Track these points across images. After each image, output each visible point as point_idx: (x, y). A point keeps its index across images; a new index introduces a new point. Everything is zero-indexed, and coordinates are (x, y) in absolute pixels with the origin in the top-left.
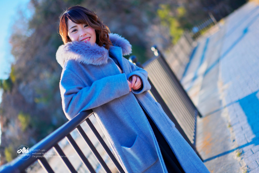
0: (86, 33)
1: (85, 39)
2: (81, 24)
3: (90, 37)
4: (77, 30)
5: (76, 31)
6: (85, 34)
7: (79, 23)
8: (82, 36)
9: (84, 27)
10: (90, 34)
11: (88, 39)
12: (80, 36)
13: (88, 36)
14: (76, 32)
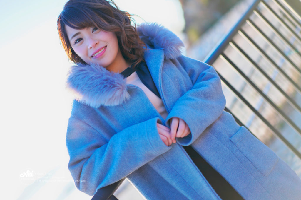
0: (97, 42)
1: (98, 51)
2: (86, 29)
3: (106, 46)
4: (83, 39)
5: (81, 41)
6: (96, 44)
7: (82, 27)
8: (91, 48)
9: (93, 32)
10: (105, 42)
11: (102, 50)
12: (89, 48)
13: (102, 45)
14: (82, 43)
